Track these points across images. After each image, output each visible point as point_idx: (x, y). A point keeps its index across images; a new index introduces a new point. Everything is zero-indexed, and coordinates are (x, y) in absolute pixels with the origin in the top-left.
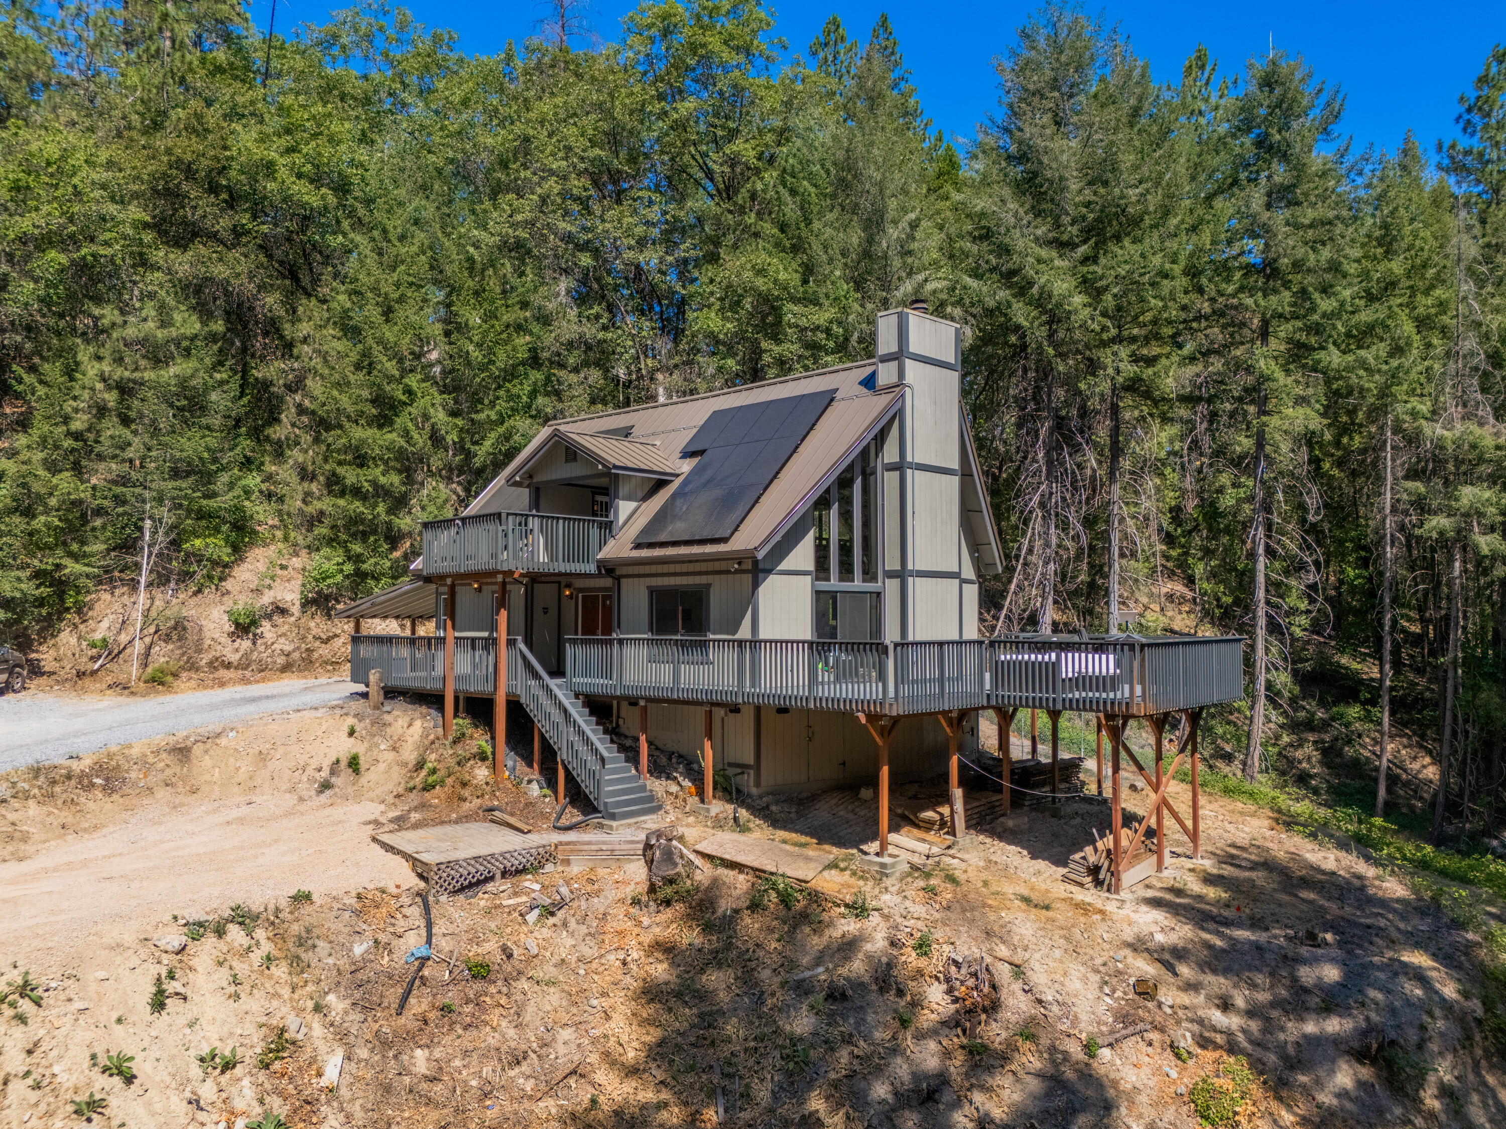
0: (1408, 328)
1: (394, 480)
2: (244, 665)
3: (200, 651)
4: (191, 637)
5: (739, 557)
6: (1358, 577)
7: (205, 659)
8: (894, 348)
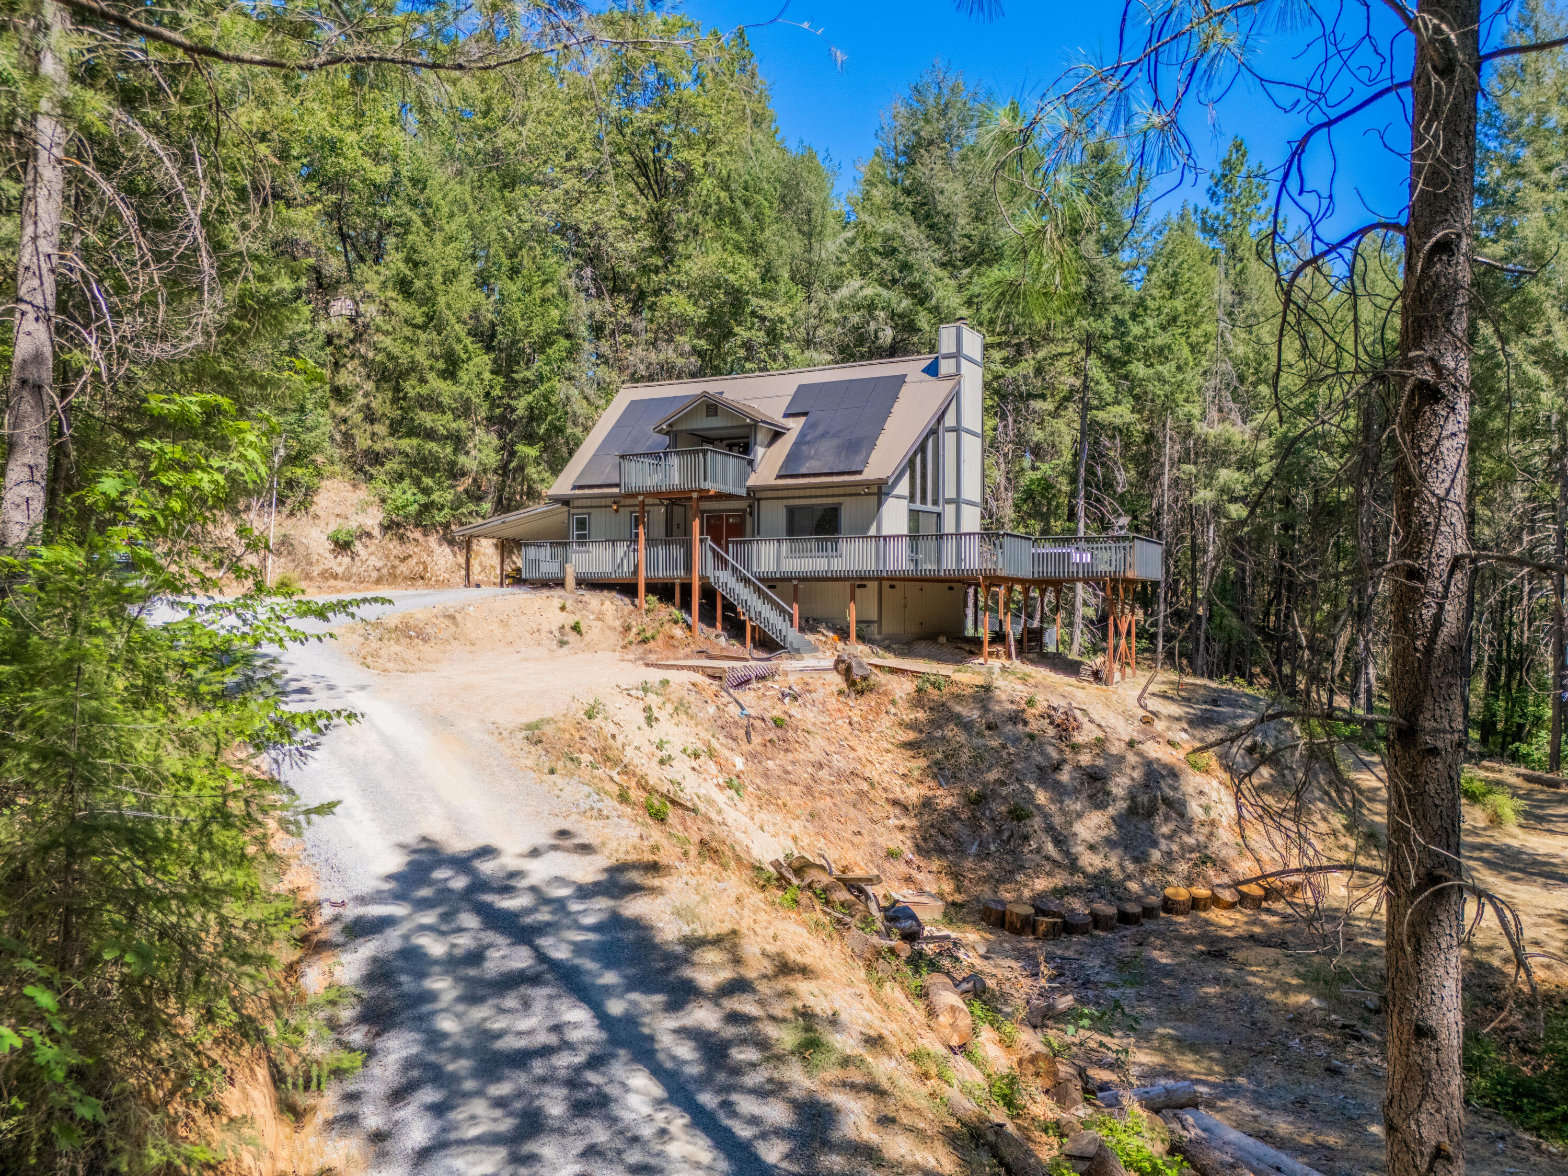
0: (1186, 351)
3: (310, 564)
4: (301, 551)
5: (868, 484)
7: (316, 571)
8: (953, 350)
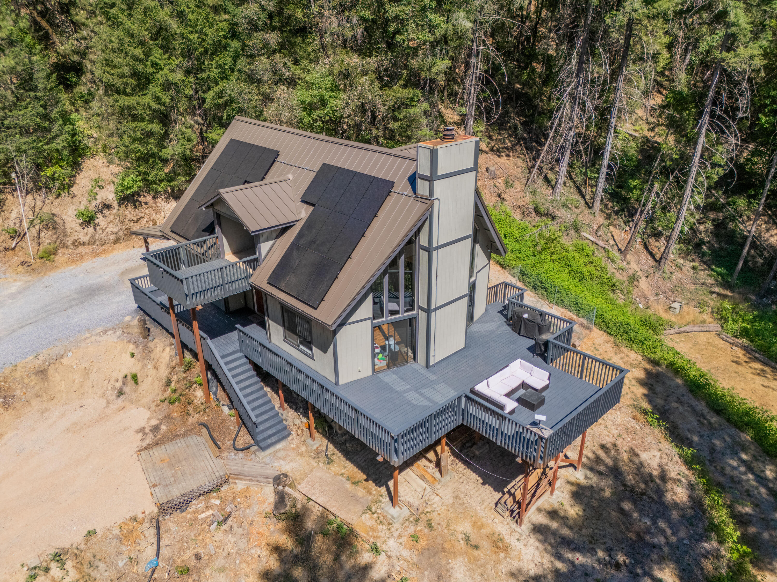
1: (156, 127)
2: (92, 242)
3: (66, 236)
4: (61, 226)
6: (767, 122)
7: (70, 241)
8: (428, 173)
